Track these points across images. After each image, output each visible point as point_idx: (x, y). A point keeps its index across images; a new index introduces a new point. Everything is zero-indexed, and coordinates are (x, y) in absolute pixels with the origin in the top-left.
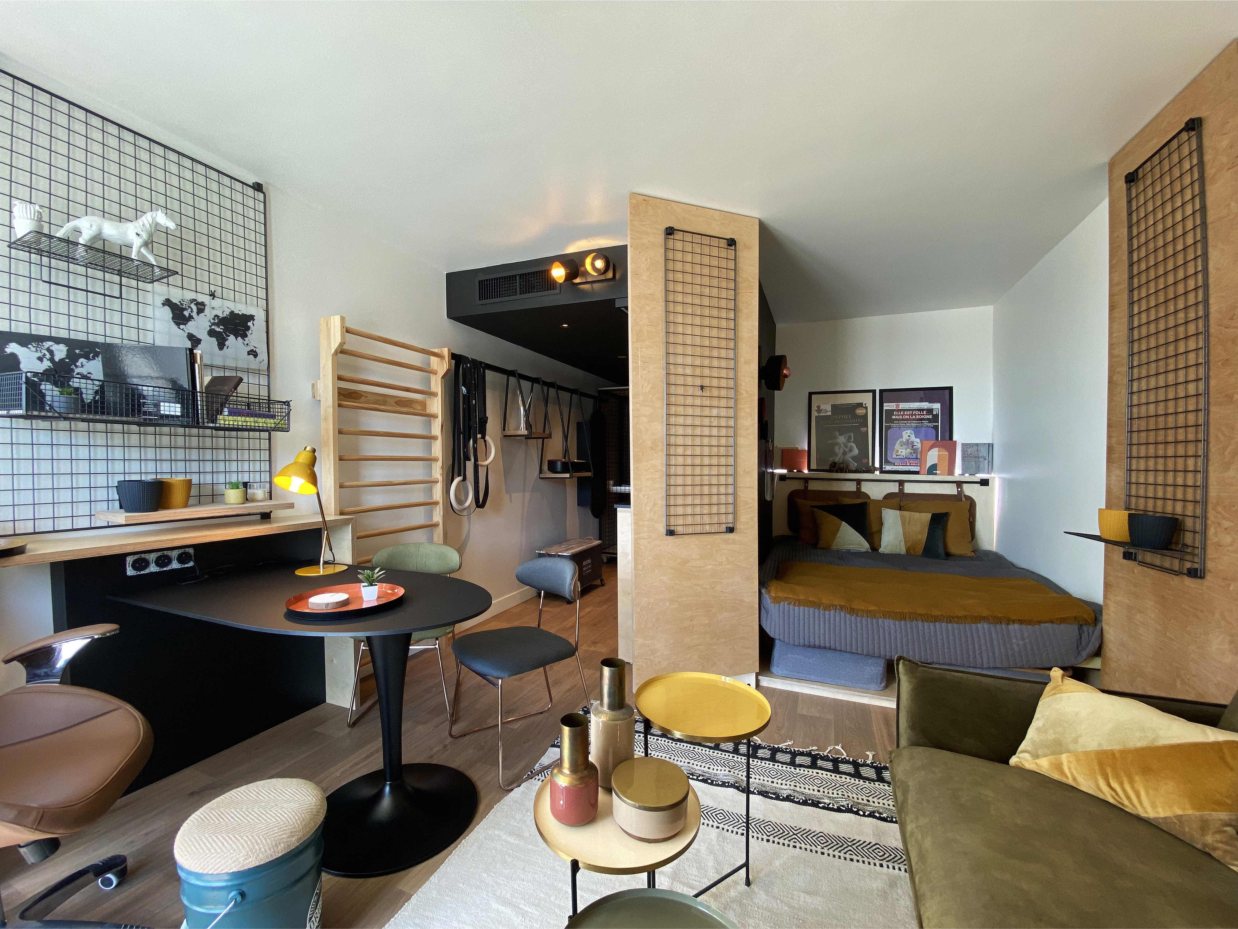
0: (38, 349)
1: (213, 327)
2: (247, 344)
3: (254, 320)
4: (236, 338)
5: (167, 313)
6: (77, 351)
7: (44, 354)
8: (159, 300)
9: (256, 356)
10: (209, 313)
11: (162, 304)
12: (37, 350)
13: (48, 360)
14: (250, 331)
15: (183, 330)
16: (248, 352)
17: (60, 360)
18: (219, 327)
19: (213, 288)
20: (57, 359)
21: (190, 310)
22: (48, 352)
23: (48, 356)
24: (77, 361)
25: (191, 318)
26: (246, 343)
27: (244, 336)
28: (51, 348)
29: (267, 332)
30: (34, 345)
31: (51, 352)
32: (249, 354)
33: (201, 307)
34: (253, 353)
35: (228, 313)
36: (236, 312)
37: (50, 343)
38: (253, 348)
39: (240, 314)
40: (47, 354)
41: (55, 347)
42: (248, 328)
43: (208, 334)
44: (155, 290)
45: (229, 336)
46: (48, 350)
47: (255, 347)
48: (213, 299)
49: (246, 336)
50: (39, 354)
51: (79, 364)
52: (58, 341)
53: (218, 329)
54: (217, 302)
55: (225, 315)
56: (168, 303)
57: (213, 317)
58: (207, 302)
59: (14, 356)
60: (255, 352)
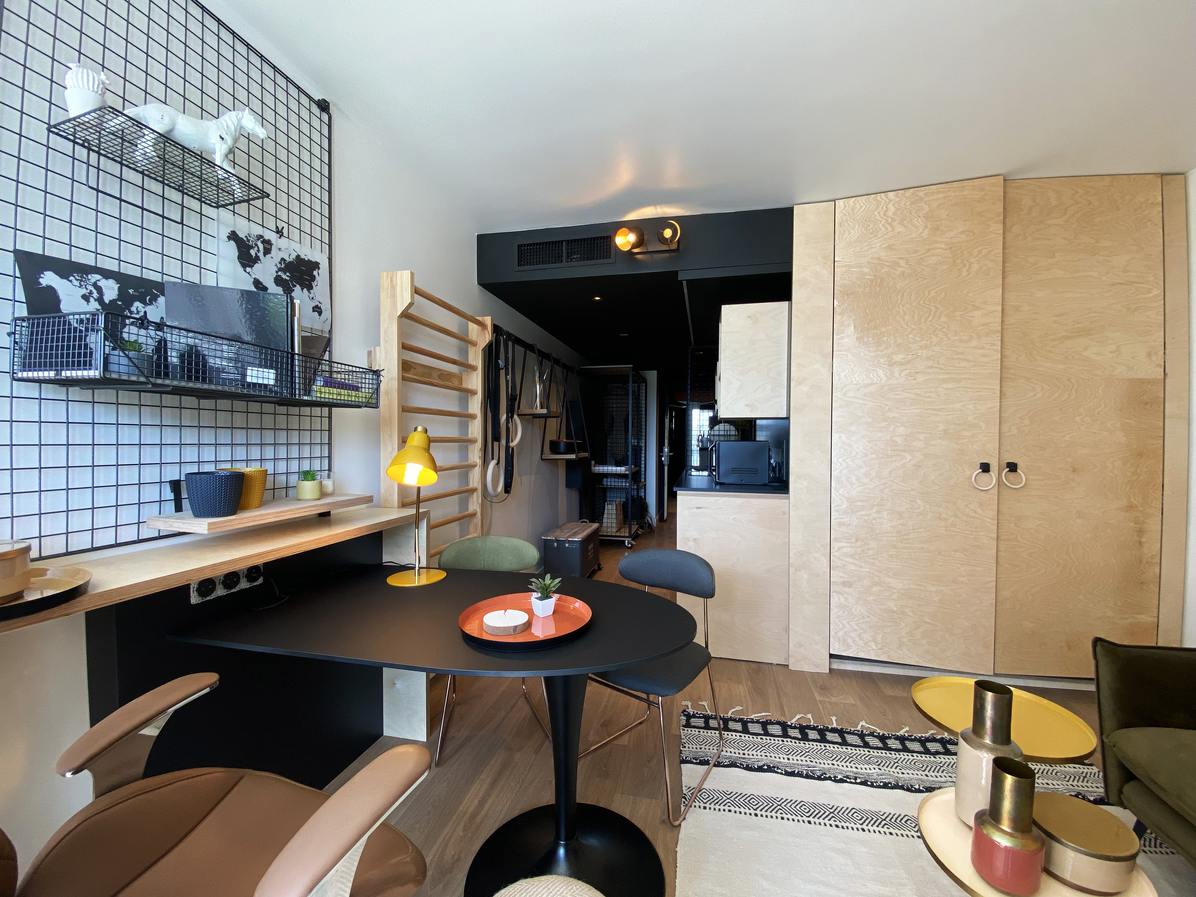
0: (82, 283)
1: (280, 273)
2: (313, 298)
3: (319, 268)
4: (302, 289)
5: (232, 249)
6: (131, 291)
7: (91, 291)
8: (225, 232)
9: (320, 313)
10: (276, 255)
11: (228, 237)
12: (81, 286)
13: (96, 300)
14: (315, 282)
15: (249, 273)
16: (313, 308)
17: (110, 301)
18: (285, 274)
19: (280, 225)
20: (107, 299)
21: (256, 249)
22: (95, 288)
23: (95, 295)
24: (132, 305)
25: (257, 259)
26: (311, 296)
27: (310, 288)
28: (99, 284)
29: (331, 285)
30: (77, 277)
31: (99, 290)
32: (314, 311)
33: (268, 247)
34: (318, 310)
35: (294, 257)
36: (303, 256)
37: (98, 277)
38: (318, 303)
39: (306, 259)
40: (95, 291)
41: (104, 283)
42: (313, 278)
43: (275, 282)
44: (221, 217)
45: (295, 286)
46: (95, 285)
47: (320, 303)
48: (280, 238)
49: (312, 288)
50: (84, 291)
51: (133, 309)
52: (107, 274)
53: (284, 277)
54: (283, 243)
55: (291, 260)
56: (233, 236)
57: (280, 260)
58: (273, 242)
59: (51, 290)
60: (320, 308)
